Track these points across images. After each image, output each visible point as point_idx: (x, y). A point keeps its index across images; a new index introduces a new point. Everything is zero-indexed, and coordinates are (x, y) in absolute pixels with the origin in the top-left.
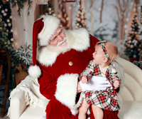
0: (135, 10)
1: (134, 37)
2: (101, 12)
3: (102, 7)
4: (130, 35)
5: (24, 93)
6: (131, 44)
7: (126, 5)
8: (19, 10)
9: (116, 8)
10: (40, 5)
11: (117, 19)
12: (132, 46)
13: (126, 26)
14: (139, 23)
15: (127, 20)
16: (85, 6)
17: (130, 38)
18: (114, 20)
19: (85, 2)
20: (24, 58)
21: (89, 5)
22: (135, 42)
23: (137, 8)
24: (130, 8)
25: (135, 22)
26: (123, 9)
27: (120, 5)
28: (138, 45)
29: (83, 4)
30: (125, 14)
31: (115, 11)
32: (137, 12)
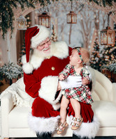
0: (96, 34)
1: (96, 55)
2: (70, 35)
3: (70, 32)
4: (93, 53)
5: (12, 95)
6: (94, 61)
7: (89, 30)
8: (3, 35)
9: (82, 33)
10: (21, 31)
11: (82, 41)
12: (94, 63)
13: (89, 47)
14: (99, 44)
15: (90, 42)
16: (57, 31)
17: (93, 56)
18: (80, 42)
19: (57, 28)
20: (7, 73)
21: (60, 30)
22: (97, 59)
23: (97, 32)
24: (93, 32)
25: (96, 44)
26: (87, 33)
27: (84, 30)
28: (99, 61)
29: (55, 30)
30: (88, 37)
31: (81, 35)
32: (97, 36)
